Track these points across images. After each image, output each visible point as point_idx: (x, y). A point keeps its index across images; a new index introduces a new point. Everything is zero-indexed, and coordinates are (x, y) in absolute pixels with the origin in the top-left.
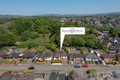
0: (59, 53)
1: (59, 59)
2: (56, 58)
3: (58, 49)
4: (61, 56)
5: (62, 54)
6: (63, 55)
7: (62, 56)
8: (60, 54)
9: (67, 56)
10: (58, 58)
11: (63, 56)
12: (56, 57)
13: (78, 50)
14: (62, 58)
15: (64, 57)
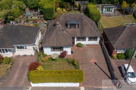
0: (66, 25)
1: (69, 53)
2: (54, 48)
3: (64, 10)
4: (73, 38)
5: (77, 30)
6: (81, 32)
7: (79, 39)
8: (72, 29)
9: (99, 39)
10: (61, 48)
11: (84, 39)
12: (55, 45)
13: (125, 12)
14: (79, 45)
15: (86, 42)
